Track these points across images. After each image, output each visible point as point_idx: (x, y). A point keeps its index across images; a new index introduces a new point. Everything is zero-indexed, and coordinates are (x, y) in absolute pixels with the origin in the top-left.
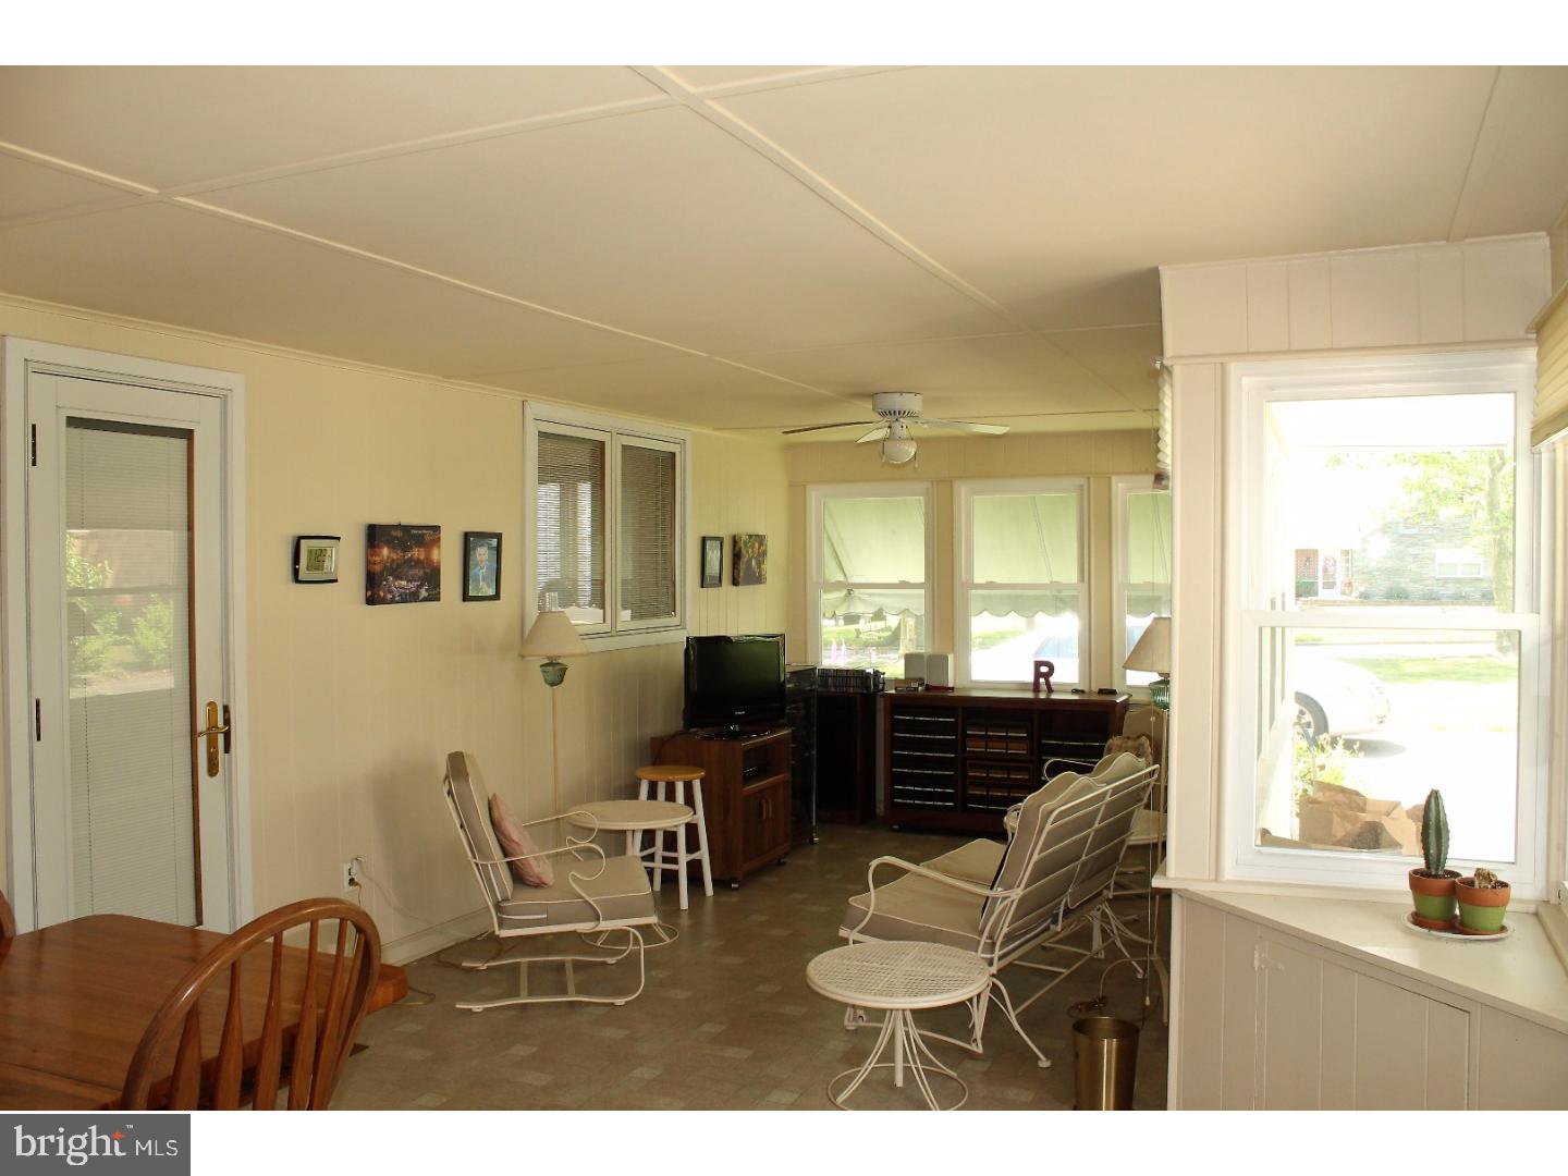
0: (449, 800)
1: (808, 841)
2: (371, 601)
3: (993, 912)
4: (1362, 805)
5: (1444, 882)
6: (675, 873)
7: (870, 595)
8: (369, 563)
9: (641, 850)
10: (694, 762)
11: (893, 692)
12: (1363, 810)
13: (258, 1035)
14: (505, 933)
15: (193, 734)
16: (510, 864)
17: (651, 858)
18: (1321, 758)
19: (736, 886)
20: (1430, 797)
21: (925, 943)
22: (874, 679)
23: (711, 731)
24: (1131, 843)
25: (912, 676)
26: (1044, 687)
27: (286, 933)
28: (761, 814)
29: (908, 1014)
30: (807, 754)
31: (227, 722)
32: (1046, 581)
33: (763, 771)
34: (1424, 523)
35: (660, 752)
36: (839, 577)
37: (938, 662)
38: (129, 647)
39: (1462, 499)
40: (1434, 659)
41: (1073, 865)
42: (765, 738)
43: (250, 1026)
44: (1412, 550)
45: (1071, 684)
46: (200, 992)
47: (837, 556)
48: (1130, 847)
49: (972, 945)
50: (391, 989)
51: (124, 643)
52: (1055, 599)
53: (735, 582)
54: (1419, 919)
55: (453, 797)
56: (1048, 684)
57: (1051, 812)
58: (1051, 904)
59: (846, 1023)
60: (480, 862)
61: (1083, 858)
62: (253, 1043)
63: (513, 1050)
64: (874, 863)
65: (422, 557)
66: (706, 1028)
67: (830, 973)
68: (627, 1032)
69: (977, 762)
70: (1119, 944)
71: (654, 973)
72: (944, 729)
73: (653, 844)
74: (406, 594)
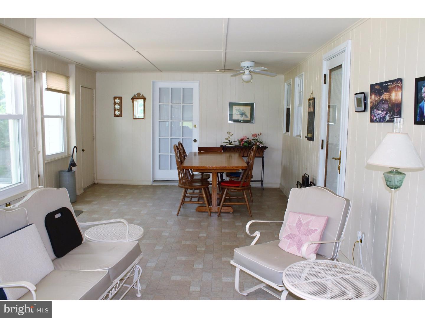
2: (371, 120)
8: (370, 102)
74: (381, 117)
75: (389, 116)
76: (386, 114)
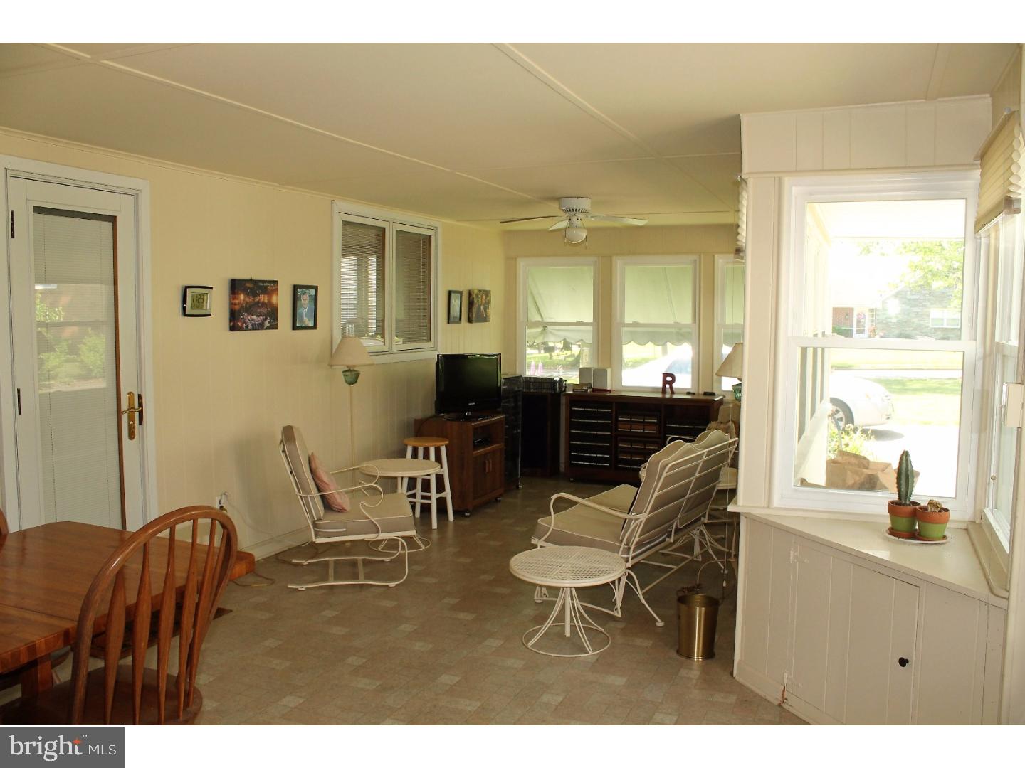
0: (283, 456)
1: (515, 487)
2: (233, 329)
3: (629, 528)
4: (866, 465)
5: (910, 508)
6: (429, 505)
7: (559, 330)
8: (231, 304)
9: (407, 491)
10: (441, 435)
11: (571, 392)
12: (867, 468)
13: (161, 591)
14: (319, 541)
15: (119, 412)
16: (322, 497)
17: (414, 496)
18: (847, 439)
19: (468, 514)
20: (902, 455)
21: (584, 548)
22: (559, 385)
23: (453, 415)
24: (719, 488)
25: (584, 382)
26: (668, 390)
27: (178, 527)
28: (485, 469)
29: (574, 590)
30: (515, 432)
31: (141, 405)
32: (672, 322)
33: (486, 442)
34: (924, 292)
35: (420, 429)
36: (538, 318)
37: (601, 373)
38: (77, 363)
39: (948, 276)
40: (926, 380)
41: (681, 500)
42: (488, 420)
43: (156, 587)
44: (916, 309)
45: (686, 389)
46: (125, 560)
47: (537, 305)
48: (718, 491)
49: (615, 549)
50: (244, 567)
51: (74, 361)
52: (678, 335)
53: (470, 321)
54: (893, 532)
55: (285, 454)
56: (671, 388)
57: (667, 465)
58: (666, 525)
59: (535, 598)
60: (303, 496)
61: (688, 496)
62: (157, 596)
63: (324, 613)
64: (554, 497)
65: (266, 301)
66: (446, 601)
67: (524, 565)
68: (396, 603)
69: (625, 438)
70: (711, 552)
71: (414, 567)
72: (604, 416)
73: (415, 487)
74: (255, 324)
75: (269, 322)
76: (265, 320)
